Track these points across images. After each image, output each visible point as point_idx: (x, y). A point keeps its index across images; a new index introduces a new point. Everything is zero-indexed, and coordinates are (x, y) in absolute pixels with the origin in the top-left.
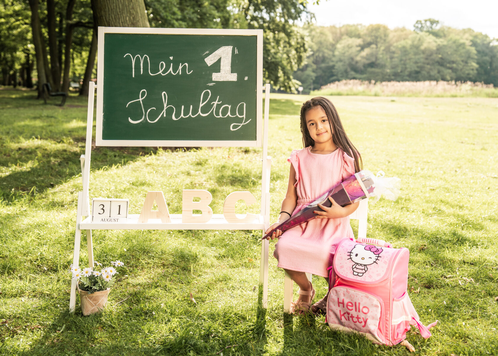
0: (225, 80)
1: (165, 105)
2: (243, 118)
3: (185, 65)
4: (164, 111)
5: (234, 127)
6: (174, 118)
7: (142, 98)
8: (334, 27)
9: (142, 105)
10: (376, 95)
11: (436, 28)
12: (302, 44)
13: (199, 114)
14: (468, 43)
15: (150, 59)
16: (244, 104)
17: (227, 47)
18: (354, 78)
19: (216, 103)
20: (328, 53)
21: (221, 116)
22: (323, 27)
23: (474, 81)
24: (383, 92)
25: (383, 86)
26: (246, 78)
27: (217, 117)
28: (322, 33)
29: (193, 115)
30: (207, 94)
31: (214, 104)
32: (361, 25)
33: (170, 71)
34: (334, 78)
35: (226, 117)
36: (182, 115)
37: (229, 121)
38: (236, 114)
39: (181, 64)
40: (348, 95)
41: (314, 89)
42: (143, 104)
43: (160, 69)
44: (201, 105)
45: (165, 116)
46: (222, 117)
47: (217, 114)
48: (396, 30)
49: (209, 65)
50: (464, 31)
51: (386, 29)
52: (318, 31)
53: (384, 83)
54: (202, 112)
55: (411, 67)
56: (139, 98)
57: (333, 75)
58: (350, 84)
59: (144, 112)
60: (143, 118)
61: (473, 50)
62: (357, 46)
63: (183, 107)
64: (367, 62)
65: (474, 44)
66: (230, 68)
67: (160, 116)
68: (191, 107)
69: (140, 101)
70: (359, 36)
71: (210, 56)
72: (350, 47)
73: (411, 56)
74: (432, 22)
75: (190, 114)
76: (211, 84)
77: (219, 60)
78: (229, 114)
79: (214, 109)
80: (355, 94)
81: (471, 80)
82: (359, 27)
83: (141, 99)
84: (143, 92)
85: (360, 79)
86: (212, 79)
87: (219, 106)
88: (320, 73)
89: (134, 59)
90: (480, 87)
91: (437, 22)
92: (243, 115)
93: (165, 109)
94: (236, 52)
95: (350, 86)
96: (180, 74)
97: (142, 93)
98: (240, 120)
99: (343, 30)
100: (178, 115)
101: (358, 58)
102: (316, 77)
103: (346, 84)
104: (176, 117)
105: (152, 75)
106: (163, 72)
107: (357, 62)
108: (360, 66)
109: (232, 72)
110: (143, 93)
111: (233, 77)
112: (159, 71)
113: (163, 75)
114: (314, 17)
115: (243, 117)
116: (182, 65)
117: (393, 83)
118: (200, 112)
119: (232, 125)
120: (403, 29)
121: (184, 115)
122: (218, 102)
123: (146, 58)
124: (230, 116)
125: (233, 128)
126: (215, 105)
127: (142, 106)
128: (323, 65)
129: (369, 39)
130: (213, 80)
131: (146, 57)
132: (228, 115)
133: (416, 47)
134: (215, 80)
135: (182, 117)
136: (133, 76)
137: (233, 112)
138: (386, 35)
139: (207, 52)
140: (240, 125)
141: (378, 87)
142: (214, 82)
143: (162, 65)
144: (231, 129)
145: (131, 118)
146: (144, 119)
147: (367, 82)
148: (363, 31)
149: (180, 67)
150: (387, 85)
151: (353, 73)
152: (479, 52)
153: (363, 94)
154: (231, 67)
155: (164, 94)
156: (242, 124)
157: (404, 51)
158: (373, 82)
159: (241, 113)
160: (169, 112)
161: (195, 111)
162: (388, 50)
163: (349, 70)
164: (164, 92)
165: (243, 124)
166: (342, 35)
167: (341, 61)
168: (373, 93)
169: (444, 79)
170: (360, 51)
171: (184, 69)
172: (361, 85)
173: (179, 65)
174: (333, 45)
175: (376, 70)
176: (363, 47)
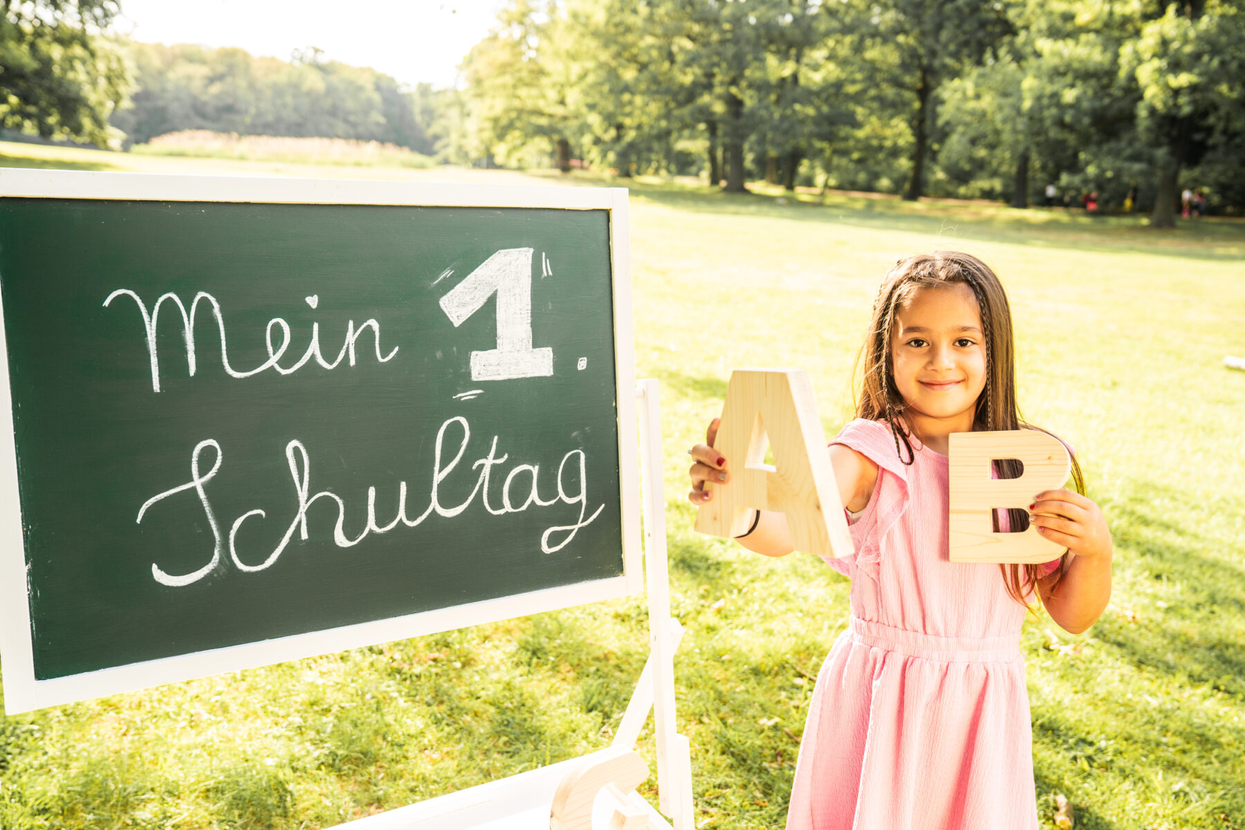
0: (515, 377)
1: (303, 494)
2: (580, 503)
3: (369, 327)
4: (301, 516)
5: (554, 540)
6: (341, 540)
7: (201, 475)
8: (162, 45)
9: (205, 504)
10: (242, 158)
11: (323, 59)
12: (118, 72)
13: (434, 511)
14: (369, 86)
15: (222, 310)
16: (578, 455)
17: (514, 253)
18: (199, 128)
19: (489, 462)
20: (154, 86)
21: (508, 508)
22: (144, 45)
23: (382, 141)
26: (582, 364)
27: (495, 513)
28: (142, 52)
29: (411, 515)
30: (454, 434)
31: (482, 466)
32: (206, 45)
33: (313, 356)
35: (524, 508)
36: (371, 525)
37: (535, 521)
38: (557, 494)
39: (351, 324)
40: (197, 156)
41: (137, 142)
42: (209, 498)
43: (270, 349)
44: (438, 477)
45: (304, 535)
46: (511, 510)
47: (497, 503)
48: (262, 60)
49: (457, 323)
50: (363, 70)
51: (246, 55)
54: (445, 503)
55: (290, 116)
56: (191, 480)
57: (166, 122)
58: (197, 138)
59: (216, 534)
60: (216, 556)
61: (376, 97)
62: (202, 78)
63: (372, 492)
64: (220, 104)
65: (378, 88)
66: (529, 329)
67: (285, 541)
68: (403, 486)
69: (194, 489)
70: (203, 62)
71: (459, 287)
72: (189, 78)
73: (289, 99)
74: (316, 51)
75: (402, 514)
76: (467, 395)
77: (491, 302)
78: (534, 496)
79: (482, 485)
80: (208, 156)
81: (377, 139)
82: (204, 49)
83: (198, 483)
84: (204, 450)
85: (213, 129)
86: (469, 374)
87: (498, 474)
89: (150, 314)
90: (391, 151)
91: (323, 52)
92: (578, 493)
93: (303, 507)
94: (547, 270)
95: (198, 142)
96: (352, 362)
97: (201, 456)
98: (569, 514)
99: (177, 51)
100: (354, 526)
101: (204, 98)
102: (139, 124)
103: (189, 138)
104: (350, 533)
105: (237, 375)
106: (286, 361)
107: (205, 104)
108: (210, 109)
109: (536, 344)
110: (207, 458)
111: (541, 364)
112: (268, 358)
113: (284, 372)
115: (580, 501)
116: (355, 330)
117: (264, 139)
118: (434, 504)
119: (547, 533)
120: (273, 59)
121: (380, 523)
122: (496, 457)
123: (204, 304)
124: (539, 503)
125: (550, 545)
126: (486, 472)
127: (207, 509)
128: (148, 105)
129: (221, 69)
130: (475, 377)
131: (204, 299)
132: (533, 502)
133: (295, 87)
134: (481, 379)
135: (371, 531)
136: (156, 387)
137: (547, 490)
138: (247, 65)
139: (447, 273)
140: (572, 531)
142: (478, 385)
143: (277, 330)
144: (546, 549)
145: (160, 568)
146: (221, 561)
147: (224, 136)
148: (209, 54)
149: (351, 338)
150: (257, 143)
151: (199, 121)
152: (386, 100)
153: (222, 155)
154: (533, 325)
155: (296, 450)
156: (576, 527)
157: (278, 91)
158: (234, 135)
159: (572, 490)
160: (321, 516)
161: (417, 503)
162: (252, 86)
163: (191, 114)
164: (294, 443)
165: (580, 525)
166: (176, 58)
167: (177, 99)
168: (236, 153)
169: (338, 137)
170: (206, 86)
171: (365, 341)
172: (216, 139)
173: (346, 330)
174: (161, 73)
175: (237, 118)
176: (212, 80)
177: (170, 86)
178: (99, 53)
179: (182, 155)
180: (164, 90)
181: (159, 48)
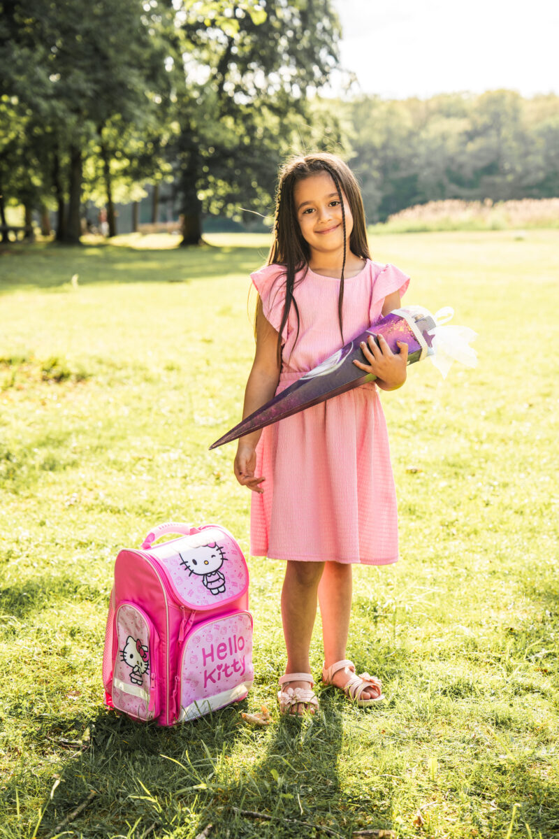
8: (415, 99)
12: (334, 138)
18: (456, 197)
20: (405, 151)
22: (394, 101)
24: (509, 220)
25: (509, 209)
28: (391, 112)
32: (467, 92)
34: (419, 198)
40: (440, 230)
41: (378, 222)
48: (537, 99)
51: (516, 97)
52: (383, 108)
53: (511, 204)
57: (414, 193)
58: (443, 209)
62: (460, 134)
64: (481, 164)
70: (463, 114)
72: (444, 137)
80: (455, 229)
82: (464, 97)
88: (390, 190)
95: (444, 214)
99: (433, 105)
101: (463, 159)
103: (435, 210)
107: (461, 166)
108: (467, 172)
114: (356, 79)
117: (526, 203)
120: (551, 97)
128: (395, 175)
129: (483, 120)
138: (516, 111)
141: (502, 212)
147: (477, 204)
148: (471, 103)
150: (516, 209)
151: (453, 188)
153: (469, 227)
158: (489, 202)
162: (521, 137)
163: (446, 181)
166: (431, 113)
167: (429, 164)
168: (489, 223)
170: (465, 144)
172: (465, 209)
174: (412, 134)
175: (498, 179)
176: (471, 136)
177: (422, 150)
178: (315, 118)
179: (424, 230)
180: (415, 155)
181: (412, 103)
